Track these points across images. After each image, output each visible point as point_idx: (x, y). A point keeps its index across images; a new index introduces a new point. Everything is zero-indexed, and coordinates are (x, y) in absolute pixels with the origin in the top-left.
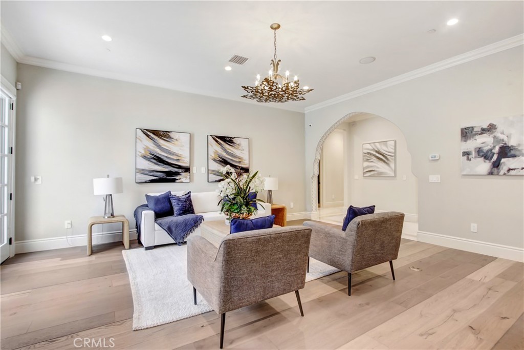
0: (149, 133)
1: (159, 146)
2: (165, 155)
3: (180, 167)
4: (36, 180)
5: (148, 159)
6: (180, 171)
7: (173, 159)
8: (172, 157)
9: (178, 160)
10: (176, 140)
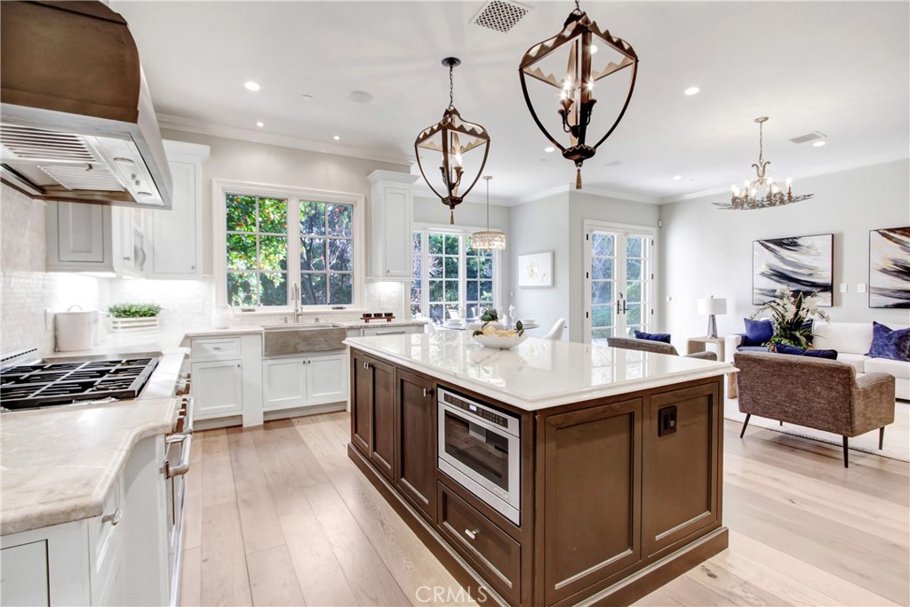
0: (768, 244)
1: (782, 259)
2: (791, 269)
3: (814, 285)
4: (670, 299)
5: (768, 276)
6: (814, 290)
7: (804, 275)
8: (801, 271)
9: (811, 275)
10: (808, 247)
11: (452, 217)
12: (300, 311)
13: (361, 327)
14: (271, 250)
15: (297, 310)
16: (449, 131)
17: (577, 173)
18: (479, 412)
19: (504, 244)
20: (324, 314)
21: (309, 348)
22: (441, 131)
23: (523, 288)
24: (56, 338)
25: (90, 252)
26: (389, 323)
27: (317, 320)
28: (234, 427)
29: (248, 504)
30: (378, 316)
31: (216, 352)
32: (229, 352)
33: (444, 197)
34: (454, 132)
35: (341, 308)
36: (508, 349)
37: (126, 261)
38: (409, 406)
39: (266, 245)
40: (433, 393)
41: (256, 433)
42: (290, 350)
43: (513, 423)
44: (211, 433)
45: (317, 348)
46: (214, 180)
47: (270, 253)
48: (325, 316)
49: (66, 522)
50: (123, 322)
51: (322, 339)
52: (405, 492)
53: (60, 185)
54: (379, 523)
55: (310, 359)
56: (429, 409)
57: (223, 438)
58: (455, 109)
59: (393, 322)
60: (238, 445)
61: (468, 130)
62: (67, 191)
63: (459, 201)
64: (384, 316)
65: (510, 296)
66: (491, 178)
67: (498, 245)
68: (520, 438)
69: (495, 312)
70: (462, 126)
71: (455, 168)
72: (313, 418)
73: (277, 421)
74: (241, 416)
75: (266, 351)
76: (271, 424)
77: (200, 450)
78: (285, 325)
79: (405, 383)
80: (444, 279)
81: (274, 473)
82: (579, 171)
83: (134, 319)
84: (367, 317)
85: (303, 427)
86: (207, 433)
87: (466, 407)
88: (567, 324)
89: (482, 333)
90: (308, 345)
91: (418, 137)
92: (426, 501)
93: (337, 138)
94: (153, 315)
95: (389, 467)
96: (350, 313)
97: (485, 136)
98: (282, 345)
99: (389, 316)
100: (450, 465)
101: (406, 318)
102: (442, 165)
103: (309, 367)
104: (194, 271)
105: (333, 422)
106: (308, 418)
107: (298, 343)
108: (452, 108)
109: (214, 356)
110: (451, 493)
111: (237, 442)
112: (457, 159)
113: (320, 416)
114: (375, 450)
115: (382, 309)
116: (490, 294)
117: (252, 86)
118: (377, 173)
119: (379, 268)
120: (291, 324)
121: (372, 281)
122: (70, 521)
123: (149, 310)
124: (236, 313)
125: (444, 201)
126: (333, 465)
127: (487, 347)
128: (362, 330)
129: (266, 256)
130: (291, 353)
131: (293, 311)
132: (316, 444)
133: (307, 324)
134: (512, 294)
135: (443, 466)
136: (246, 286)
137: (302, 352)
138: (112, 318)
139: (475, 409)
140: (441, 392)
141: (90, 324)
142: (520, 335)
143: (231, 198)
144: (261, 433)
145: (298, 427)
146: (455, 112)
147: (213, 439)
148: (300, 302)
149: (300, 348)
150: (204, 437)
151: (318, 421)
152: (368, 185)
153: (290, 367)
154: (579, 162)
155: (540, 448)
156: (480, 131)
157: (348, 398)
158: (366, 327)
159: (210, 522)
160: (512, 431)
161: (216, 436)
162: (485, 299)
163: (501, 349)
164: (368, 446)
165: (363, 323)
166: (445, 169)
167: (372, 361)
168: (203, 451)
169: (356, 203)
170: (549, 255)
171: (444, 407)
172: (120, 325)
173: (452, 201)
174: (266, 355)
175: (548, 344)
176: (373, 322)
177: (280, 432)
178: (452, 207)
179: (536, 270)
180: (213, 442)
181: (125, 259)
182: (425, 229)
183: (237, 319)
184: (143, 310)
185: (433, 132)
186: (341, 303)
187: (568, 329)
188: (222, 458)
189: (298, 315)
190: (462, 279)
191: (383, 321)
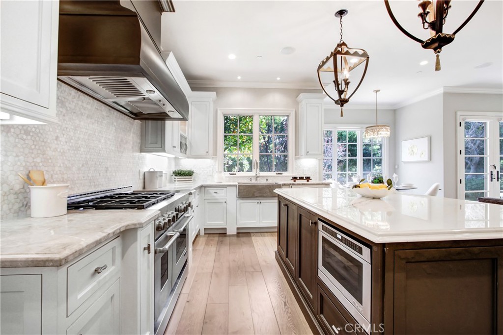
11: (342, 112)
12: (258, 175)
13: (290, 184)
14: (251, 145)
15: (257, 175)
16: (339, 56)
17: (436, 58)
18: (342, 240)
19: (389, 133)
20: (270, 177)
21: (260, 195)
22: (332, 57)
23: (405, 163)
24: (144, 182)
25: (157, 143)
26: (308, 182)
27: (267, 180)
28: (222, 234)
29: (217, 275)
30: (301, 178)
31: (215, 195)
32: (221, 194)
33: (336, 100)
34: (343, 56)
35: (281, 174)
36: (379, 198)
37: (174, 148)
38: (303, 231)
39: (248, 142)
40: (316, 224)
41: (232, 238)
42: (251, 195)
43: (366, 251)
44: (212, 235)
45: (265, 195)
46: (218, 108)
47: (251, 147)
48: (272, 178)
49: (44, 266)
50: (178, 178)
51: (268, 190)
52: (300, 287)
53: (142, 113)
54: (283, 304)
55: (262, 201)
56: (313, 234)
57: (216, 238)
58: (344, 42)
59: (310, 182)
60: (222, 243)
61: (352, 53)
62: (144, 114)
63: (346, 101)
64: (305, 178)
65: (395, 168)
66: (379, 90)
67: (384, 134)
68: (371, 264)
69: (382, 178)
70: (347, 51)
71: (344, 80)
72: (262, 234)
73: (244, 233)
74: (226, 228)
75: (238, 195)
76: (241, 234)
77: (204, 243)
78: (251, 182)
79: (302, 217)
80: (347, 158)
81: (234, 261)
82: (438, 56)
83: (182, 177)
84: (295, 178)
85: (256, 238)
86: (210, 235)
87: (334, 235)
88: (442, 187)
89: (359, 187)
90: (260, 193)
91: (320, 65)
92: (311, 296)
93: (278, 79)
94: (190, 175)
95: (293, 268)
96: (286, 176)
97: (365, 55)
98: (248, 192)
99: (308, 178)
100: (325, 276)
101: (319, 180)
102: (334, 80)
103: (261, 205)
104: (207, 154)
105: (272, 237)
106: (259, 234)
107: (255, 192)
108: (342, 42)
109: (214, 197)
110: (325, 296)
111: (222, 242)
112: (344, 74)
113: (266, 234)
114: (287, 257)
115: (304, 175)
116: (380, 167)
117: (232, 57)
118: (302, 95)
119: (303, 151)
120: (254, 182)
121: (299, 158)
122: (46, 266)
123: (189, 173)
124: (226, 175)
125: (336, 102)
126: (266, 262)
127: (363, 196)
128: (291, 186)
129: (249, 148)
130: (251, 197)
131: (255, 175)
132: (259, 249)
133: (262, 182)
134: (396, 167)
135: (321, 275)
136: (241, 164)
137: (257, 197)
138: (174, 176)
139: (340, 237)
140: (320, 224)
141: (157, 177)
142: (389, 189)
143: (226, 118)
144: (235, 239)
145: (253, 238)
146: (344, 44)
147: (212, 238)
148: (258, 170)
149: (256, 194)
150: (208, 237)
151: (264, 236)
152: (297, 103)
153: (250, 205)
154: (437, 49)
155: (389, 275)
156: (361, 52)
157: (276, 225)
158: (293, 184)
159: (196, 281)
160: (365, 257)
161: (214, 237)
162: (376, 170)
163: (374, 198)
164: (284, 253)
165: (292, 182)
166: (336, 82)
167: (287, 202)
168: (206, 244)
169: (290, 114)
170: (426, 140)
171: (322, 234)
172: (177, 180)
173: (341, 101)
174: (238, 198)
175: (425, 201)
176: (298, 182)
177: (244, 239)
178: (342, 105)
179: (415, 150)
180: (211, 240)
181: (174, 147)
182: (335, 128)
183: (228, 179)
184: (187, 173)
185: (328, 59)
186: (280, 171)
187: (442, 191)
188: (213, 249)
189: (257, 177)
190: (360, 158)
191: (305, 182)
